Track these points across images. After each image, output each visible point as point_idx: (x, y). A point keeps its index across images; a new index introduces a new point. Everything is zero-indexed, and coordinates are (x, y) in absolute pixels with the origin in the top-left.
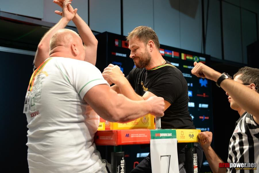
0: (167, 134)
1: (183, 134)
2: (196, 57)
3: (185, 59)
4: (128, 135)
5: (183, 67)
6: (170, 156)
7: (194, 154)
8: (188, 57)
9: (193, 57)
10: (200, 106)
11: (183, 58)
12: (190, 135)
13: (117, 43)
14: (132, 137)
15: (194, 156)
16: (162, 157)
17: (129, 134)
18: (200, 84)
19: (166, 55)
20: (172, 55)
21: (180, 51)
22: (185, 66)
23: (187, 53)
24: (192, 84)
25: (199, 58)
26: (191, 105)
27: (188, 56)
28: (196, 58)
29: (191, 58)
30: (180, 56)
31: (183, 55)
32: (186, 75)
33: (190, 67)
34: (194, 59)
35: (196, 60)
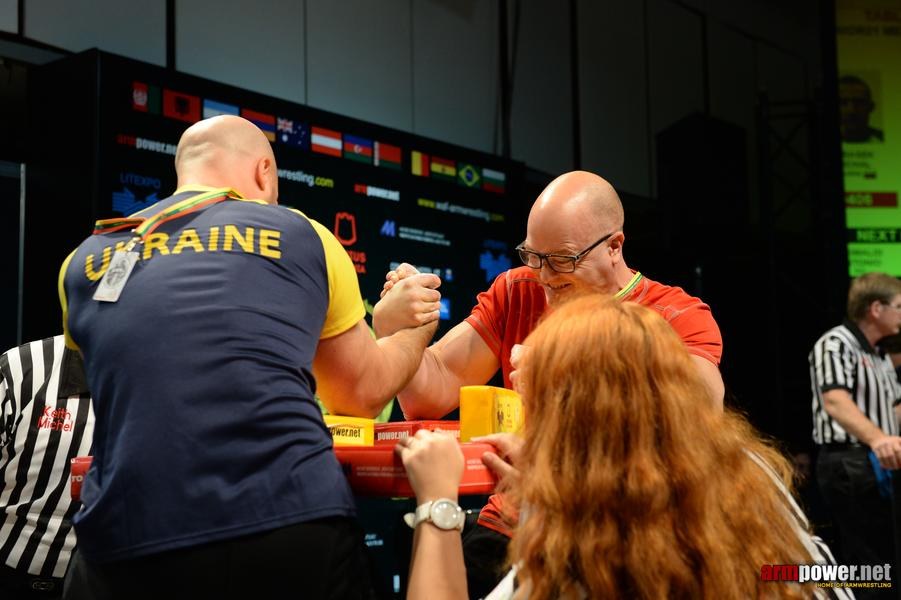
2: (469, 167)
3: (427, 174)
5: (416, 203)
8: (436, 168)
11: (417, 169)
13: (140, 99)
19: (348, 156)
20: (373, 157)
21: (405, 142)
22: (422, 202)
23: (434, 150)
24: (447, 274)
25: (481, 175)
27: (440, 163)
28: (468, 171)
29: (450, 171)
30: (407, 162)
31: (417, 159)
32: (428, 238)
33: (442, 206)
34: (463, 174)
35: (469, 179)
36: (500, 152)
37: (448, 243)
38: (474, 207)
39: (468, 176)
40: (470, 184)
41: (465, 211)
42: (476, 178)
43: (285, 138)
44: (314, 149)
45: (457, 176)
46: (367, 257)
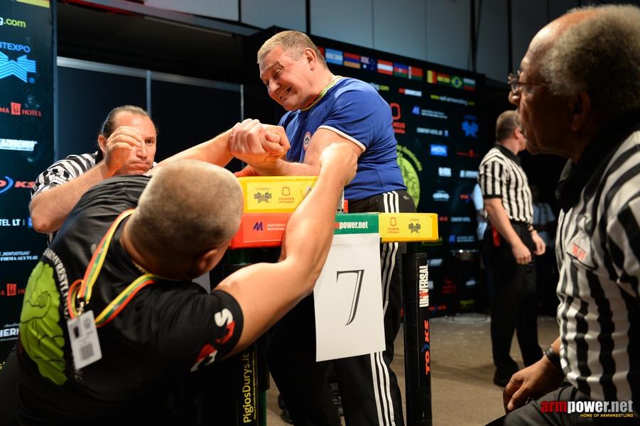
0: (357, 223)
1: (394, 224)
2: (457, 78)
3: (435, 82)
4: (258, 226)
5: (430, 97)
6: (363, 271)
7: (421, 267)
8: (440, 79)
9: (451, 79)
10: (462, 174)
11: (430, 79)
12: (411, 226)
14: (269, 229)
15: (421, 271)
16: (340, 275)
17: (261, 224)
18: (463, 132)
19: (395, 74)
20: (408, 75)
21: (423, 66)
22: (433, 97)
23: (439, 69)
24: (446, 132)
25: (463, 82)
26: (445, 172)
27: (441, 76)
28: (456, 80)
29: (447, 80)
30: (425, 76)
31: (430, 75)
32: (436, 115)
33: (443, 99)
34: (453, 81)
35: (457, 84)
36: (471, 69)
37: (446, 117)
38: (459, 98)
39: (456, 82)
40: (457, 86)
41: (455, 101)
42: (460, 83)
43: (365, 66)
44: (380, 71)
45: (451, 83)
46: (406, 126)
